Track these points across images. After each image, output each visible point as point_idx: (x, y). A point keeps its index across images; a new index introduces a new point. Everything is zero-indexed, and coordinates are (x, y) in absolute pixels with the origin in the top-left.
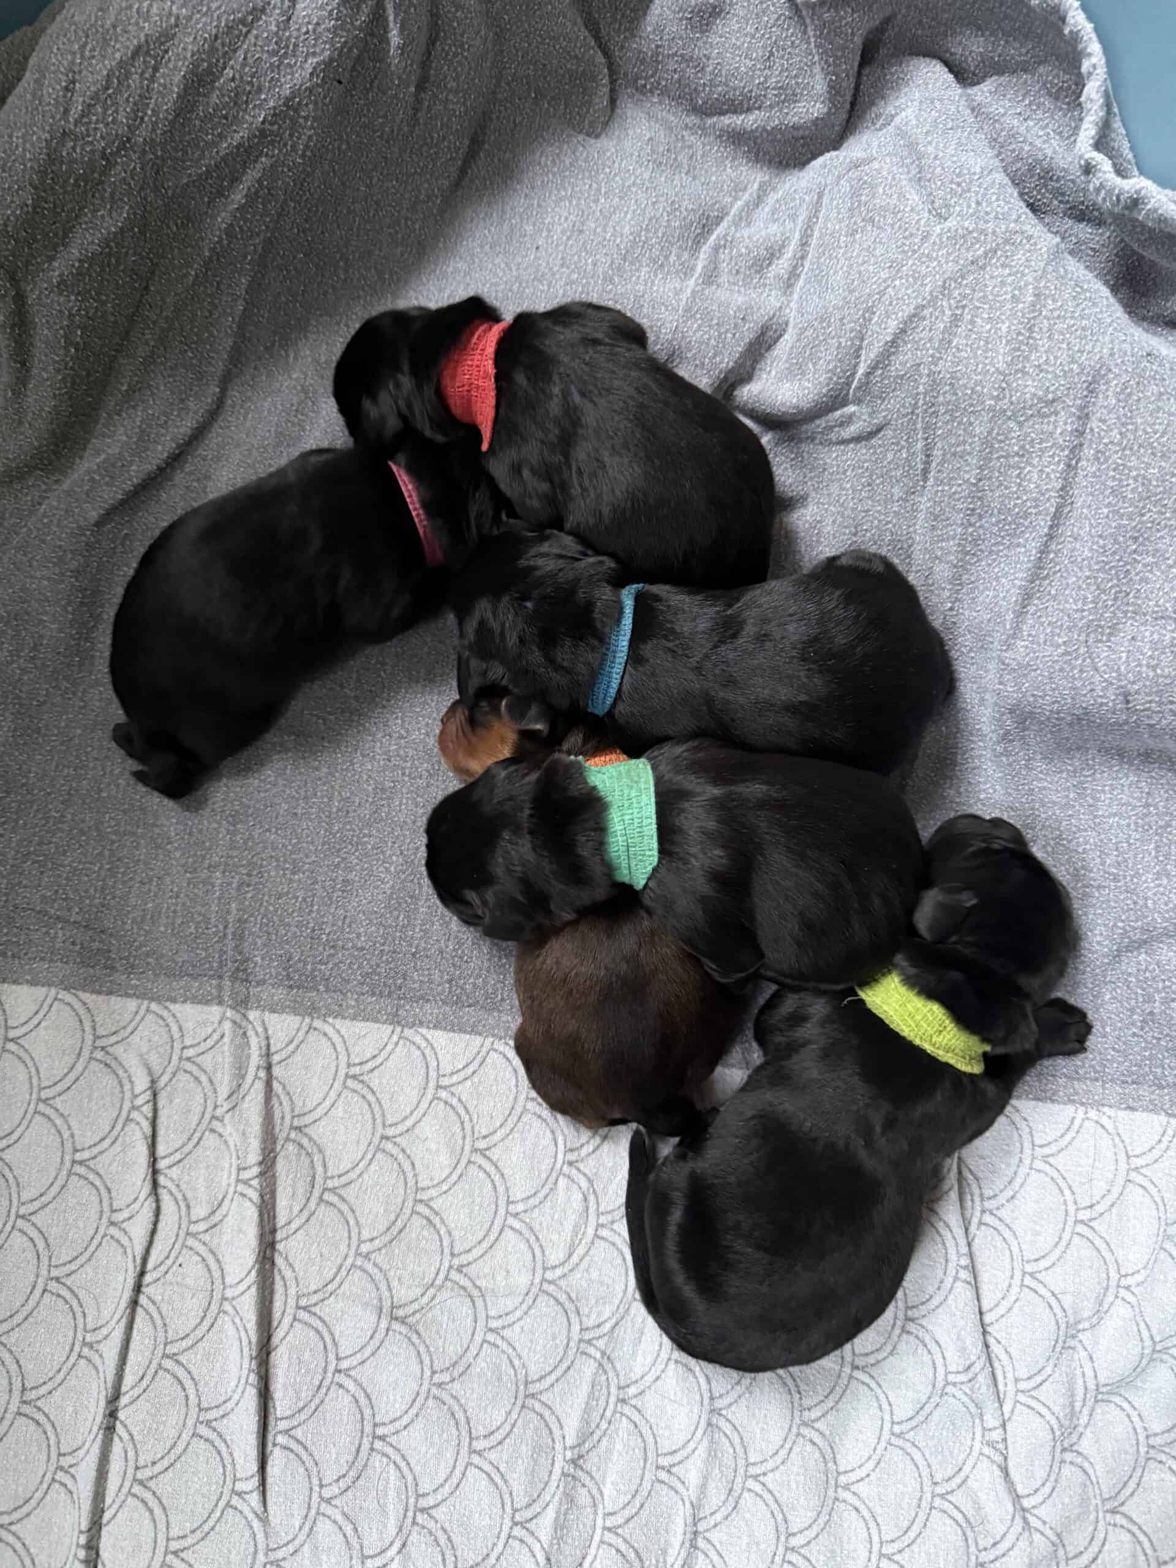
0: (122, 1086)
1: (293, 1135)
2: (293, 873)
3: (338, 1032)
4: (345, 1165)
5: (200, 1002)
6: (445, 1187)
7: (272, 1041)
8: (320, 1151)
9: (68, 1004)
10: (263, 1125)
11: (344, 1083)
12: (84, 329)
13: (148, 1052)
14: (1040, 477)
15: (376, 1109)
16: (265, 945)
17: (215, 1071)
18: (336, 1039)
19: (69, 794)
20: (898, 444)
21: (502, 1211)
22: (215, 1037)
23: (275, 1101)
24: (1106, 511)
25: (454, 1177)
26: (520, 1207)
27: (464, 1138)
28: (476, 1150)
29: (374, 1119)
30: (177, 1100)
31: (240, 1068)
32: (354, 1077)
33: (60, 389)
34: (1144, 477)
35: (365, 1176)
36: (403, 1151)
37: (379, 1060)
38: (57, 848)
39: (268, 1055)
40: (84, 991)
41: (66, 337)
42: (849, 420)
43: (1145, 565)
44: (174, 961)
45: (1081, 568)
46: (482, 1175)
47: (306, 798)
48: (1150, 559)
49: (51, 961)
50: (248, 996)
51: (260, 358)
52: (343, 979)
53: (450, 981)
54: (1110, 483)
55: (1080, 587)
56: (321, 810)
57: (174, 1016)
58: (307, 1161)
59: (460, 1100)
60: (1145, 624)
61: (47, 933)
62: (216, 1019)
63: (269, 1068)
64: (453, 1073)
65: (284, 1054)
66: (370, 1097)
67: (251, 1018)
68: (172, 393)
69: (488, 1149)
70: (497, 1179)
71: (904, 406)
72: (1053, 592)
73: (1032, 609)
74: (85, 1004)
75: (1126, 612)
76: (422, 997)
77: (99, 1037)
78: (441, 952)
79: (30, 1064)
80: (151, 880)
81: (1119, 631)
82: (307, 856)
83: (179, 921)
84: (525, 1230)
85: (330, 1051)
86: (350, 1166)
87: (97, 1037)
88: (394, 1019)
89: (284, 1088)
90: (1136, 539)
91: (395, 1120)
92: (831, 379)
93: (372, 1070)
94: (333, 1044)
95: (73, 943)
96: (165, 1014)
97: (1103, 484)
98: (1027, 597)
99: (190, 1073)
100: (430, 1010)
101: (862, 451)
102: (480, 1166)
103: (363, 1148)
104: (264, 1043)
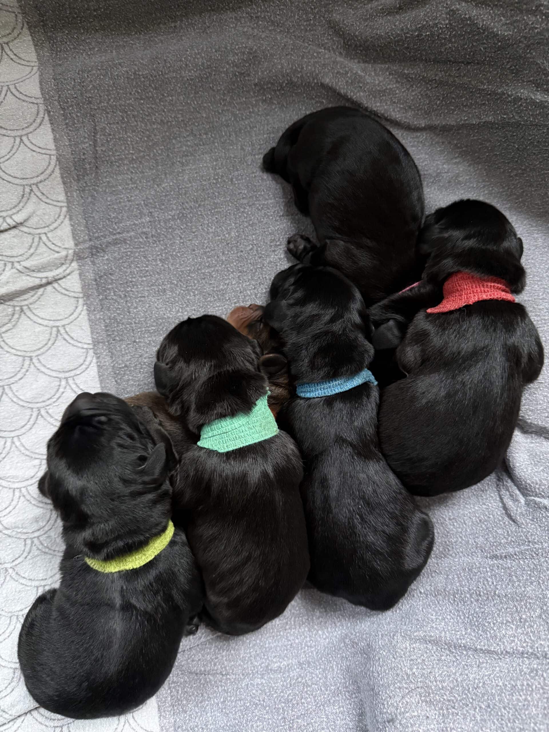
0: (14, 208)
1: (17, 308)
2: (160, 260)
3: (80, 314)
4: (10, 342)
5: (73, 234)
6: (15, 399)
7: (64, 280)
8: (14, 326)
9: (50, 163)
10: (16, 291)
11: (54, 327)
12: (432, 35)
13: (37, 215)
14: (510, 636)
15: (45, 348)
16: (115, 258)
17: (38, 255)
18: (75, 315)
19: (168, 122)
20: (508, 535)
21: (13, 434)
22: (57, 249)
23: (32, 293)
24: (501, 684)
25: (21, 403)
26: (18, 444)
27: (44, 401)
28: (39, 410)
29: (39, 349)
30: (15, 240)
31: (43, 268)
32: (58, 331)
33: (392, 34)
34: (528, 705)
35: (8, 355)
36: (27, 371)
37: (72, 342)
38: (136, 126)
39: (56, 280)
40: (60, 169)
41: (424, 26)
42: (516, 500)
43: (474, 716)
44: (93, 212)
45: (461, 674)
46: (28, 417)
47: (205, 253)
48: (479, 718)
49: (70, 145)
50: (83, 258)
51: (450, 143)
52: (109, 307)
53: (126, 366)
54: (519, 683)
55: (450, 676)
56: (201, 264)
57: (62, 222)
58: (6, 321)
59: (63, 393)
60: (438, 723)
61: (85, 138)
62: (67, 246)
63: (49, 283)
64: (76, 384)
65: (59, 289)
66: (50, 342)
67: (73, 264)
68: (412, 100)
69: (42, 416)
70: (28, 426)
71: (532, 535)
72: (443, 658)
73: (430, 646)
74: (53, 172)
75: (442, 709)
76: (112, 354)
77: (37, 185)
78: (141, 356)
79: (10, 154)
80: (135, 183)
81: (430, 707)
82: (172, 264)
83: (115, 207)
84: (7, 450)
85: (68, 312)
86: (11, 344)
87: (36, 184)
88: (96, 343)
89: (41, 295)
90: (489, 706)
91: (42, 360)
92: (537, 484)
93: (65, 339)
94: (73, 314)
95: (84, 154)
96: (62, 217)
97: (518, 679)
98: (436, 642)
99: (33, 242)
100: (107, 361)
101: (499, 512)
102: (31, 415)
103: (23, 348)
104: (61, 276)
